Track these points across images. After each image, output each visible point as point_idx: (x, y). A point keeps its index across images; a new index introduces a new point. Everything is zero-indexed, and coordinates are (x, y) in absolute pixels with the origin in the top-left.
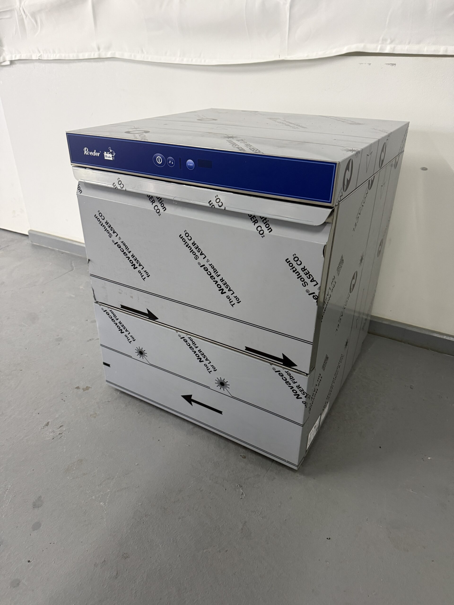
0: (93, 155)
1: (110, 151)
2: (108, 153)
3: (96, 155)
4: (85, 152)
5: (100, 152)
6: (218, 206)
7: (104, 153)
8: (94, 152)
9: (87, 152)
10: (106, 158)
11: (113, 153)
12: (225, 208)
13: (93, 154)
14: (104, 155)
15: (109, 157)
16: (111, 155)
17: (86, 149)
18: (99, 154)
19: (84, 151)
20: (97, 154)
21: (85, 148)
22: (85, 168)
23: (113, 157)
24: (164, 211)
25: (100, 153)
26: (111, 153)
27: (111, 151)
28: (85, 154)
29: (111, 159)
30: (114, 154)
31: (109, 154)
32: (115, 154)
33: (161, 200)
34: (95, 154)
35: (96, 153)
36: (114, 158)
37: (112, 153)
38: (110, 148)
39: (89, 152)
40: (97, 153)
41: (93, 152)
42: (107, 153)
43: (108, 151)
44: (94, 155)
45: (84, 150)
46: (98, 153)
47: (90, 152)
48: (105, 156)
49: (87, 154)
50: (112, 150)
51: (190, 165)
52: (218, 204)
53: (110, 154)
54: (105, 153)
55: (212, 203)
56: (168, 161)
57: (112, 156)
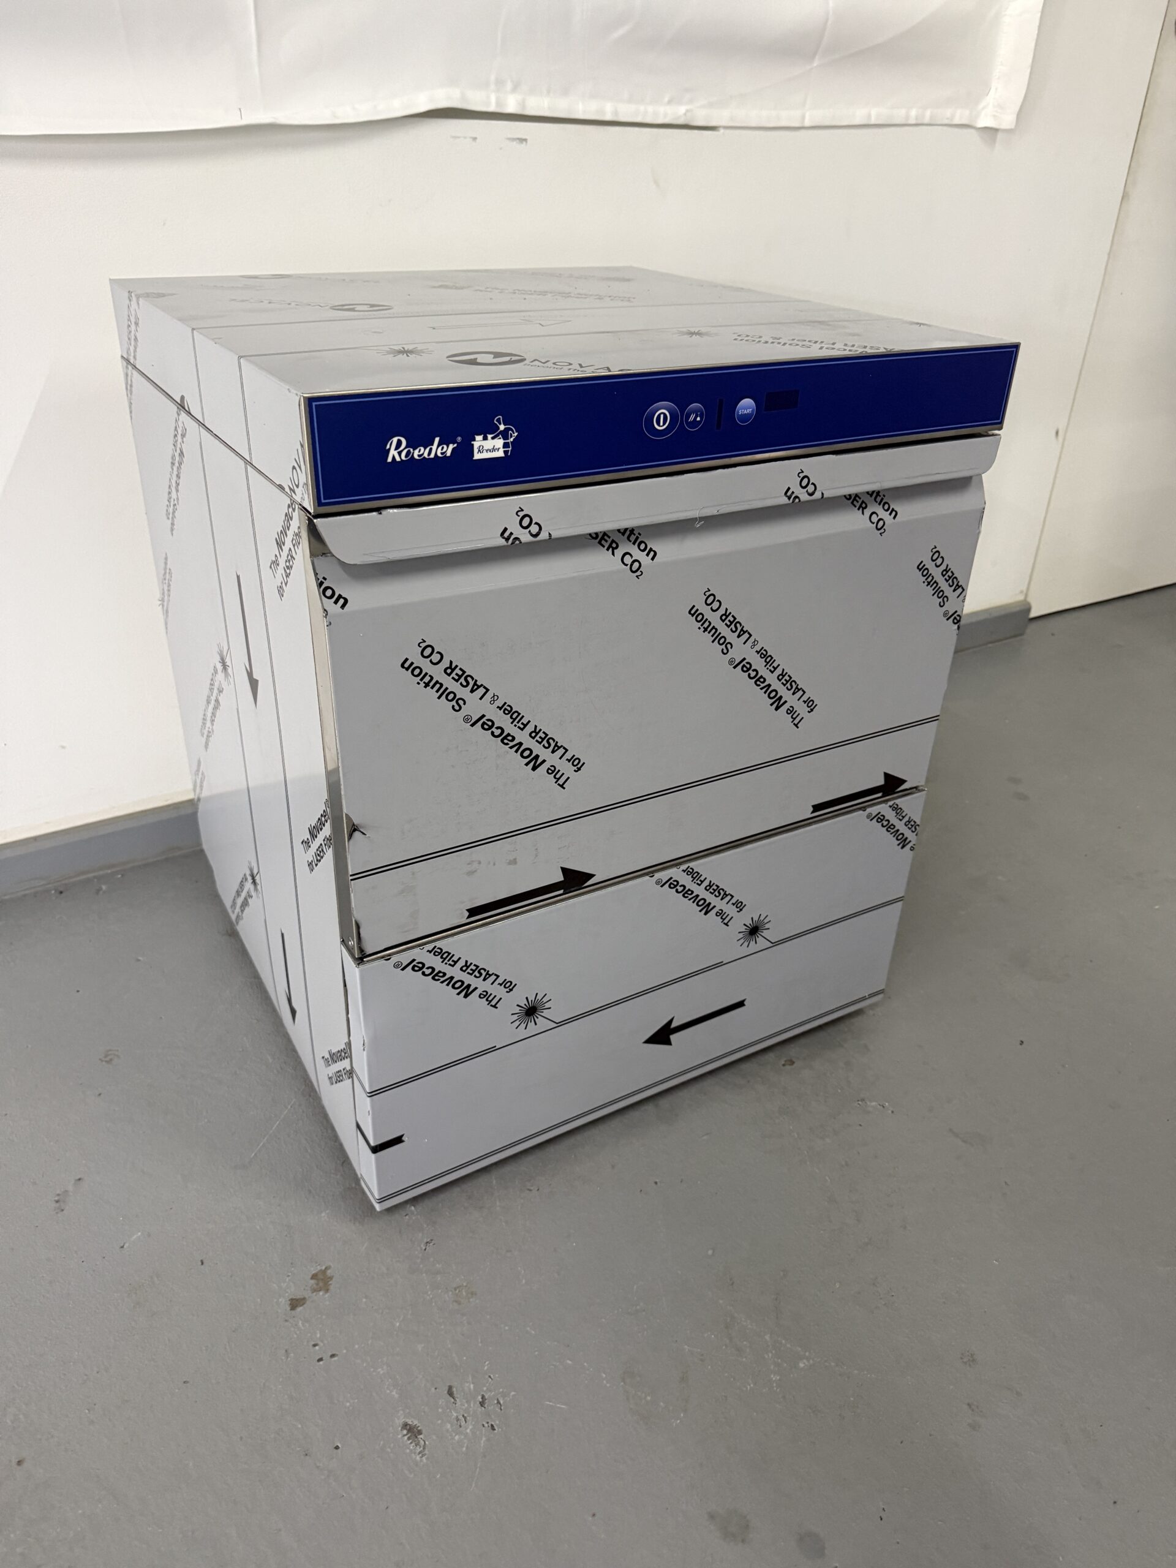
0: (424, 457)
1: (499, 428)
2: (490, 436)
3: (439, 455)
4: (393, 452)
5: (459, 439)
6: (806, 494)
7: (474, 440)
8: (432, 445)
9: (400, 453)
10: (477, 456)
11: (510, 432)
12: (823, 494)
13: (426, 455)
14: (473, 445)
15: (494, 450)
16: (499, 443)
17: (399, 443)
18: (454, 449)
19: (389, 449)
20: (443, 448)
21: (395, 440)
22: (378, 510)
23: (505, 445)
24: (653, 559)
25: (455, 445)
26: (500, 436)
27: (502, 427)
28: (390, 460)
29: (500, 454)
30: (511, 437)
31: (493, 438)
32: (516, 434)
33: (632, 535)
34: (437, 449)
35: (440, 448)
36: (510, 449)
37: (505, 435)
38: (498, 420)
39: (412, 450)
40: (445, 447)
41: (425, 449)
42: (485, 438)
43: (488, 430)
44: (432, 456)
45: (388, 447)
46: (448, 447)
47: (414, 450)
48: (476, 450)
49: (398, 459)
50: (505, 425)
51: (745, 412)
52: (807, 491)
53: (496, 440)
54: (479, 438)
55: (793, 493)
56: (688, 416)
57: (504, 443)
